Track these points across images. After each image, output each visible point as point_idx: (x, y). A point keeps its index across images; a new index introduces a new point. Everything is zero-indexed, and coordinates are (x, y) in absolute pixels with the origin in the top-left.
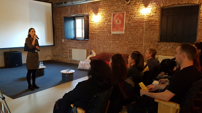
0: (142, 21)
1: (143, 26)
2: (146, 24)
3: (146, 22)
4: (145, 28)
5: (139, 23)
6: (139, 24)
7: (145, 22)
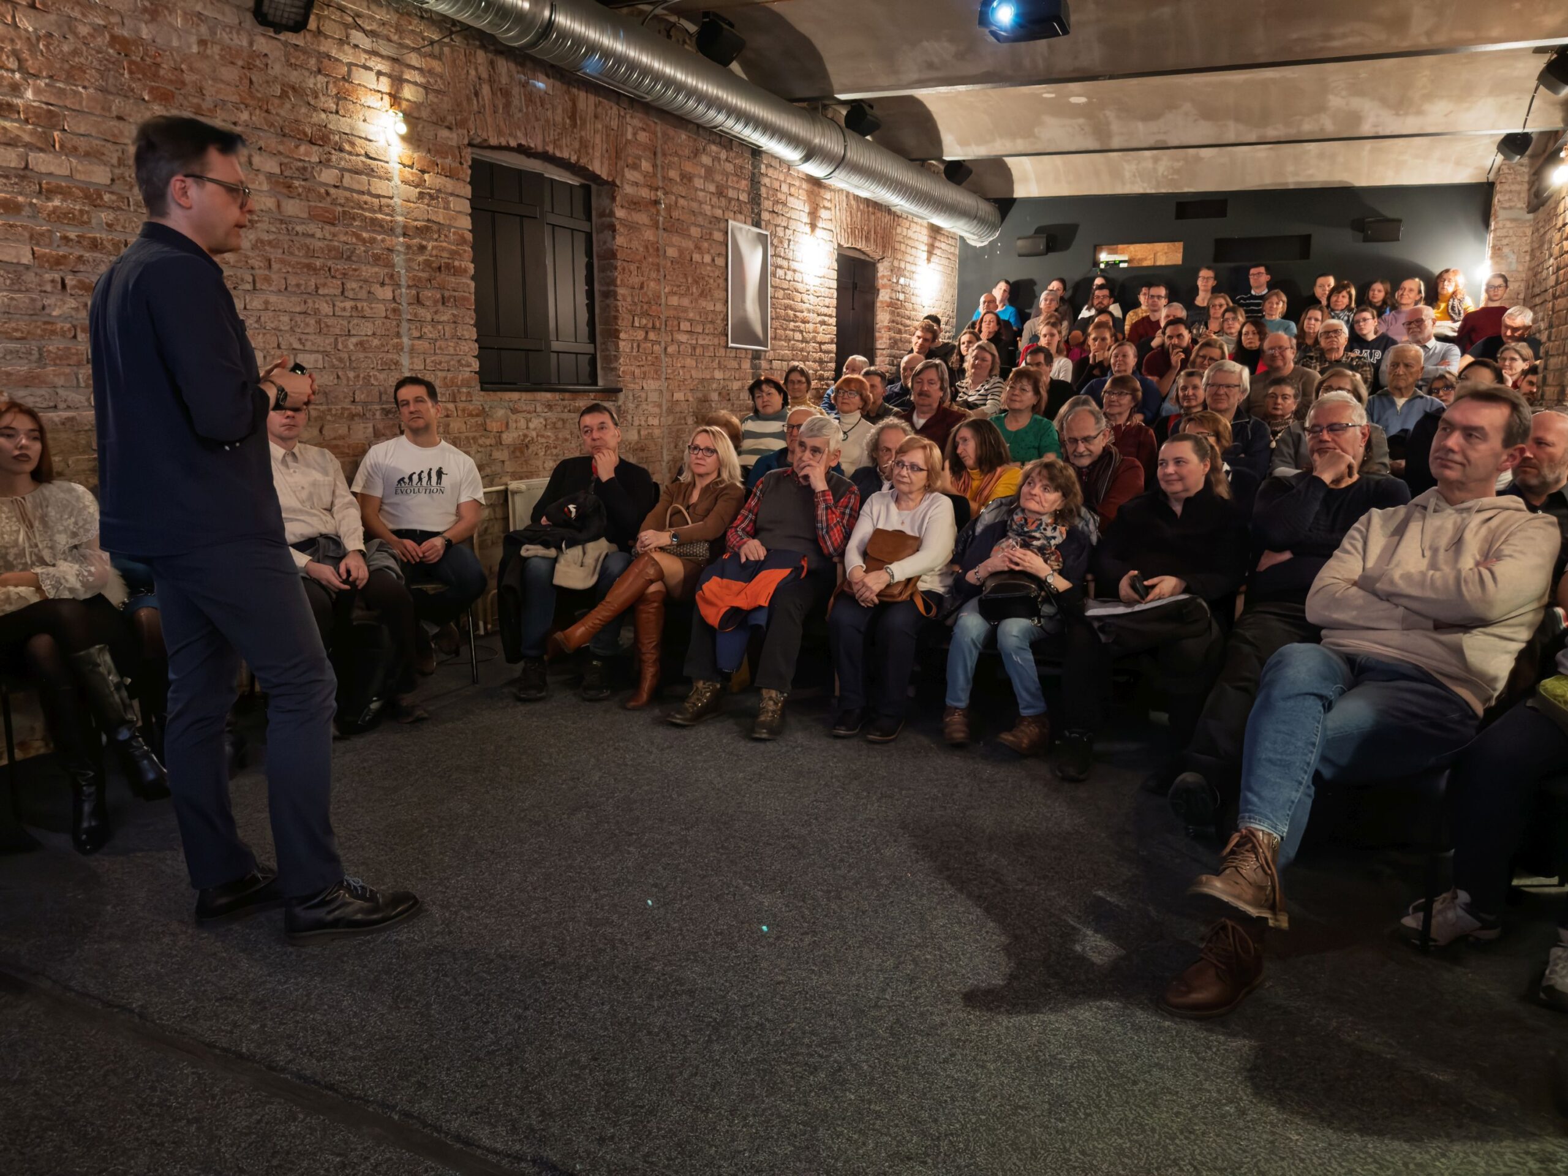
0: (380, 216)
1: (393, 266)
2: (408, 247)
3: (405, 235)
4: (403, 282)
5: (361, 228)
6: (364, 241)
7: (399, 231)
